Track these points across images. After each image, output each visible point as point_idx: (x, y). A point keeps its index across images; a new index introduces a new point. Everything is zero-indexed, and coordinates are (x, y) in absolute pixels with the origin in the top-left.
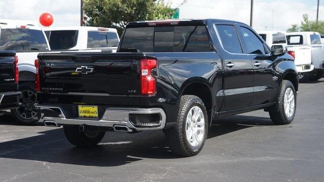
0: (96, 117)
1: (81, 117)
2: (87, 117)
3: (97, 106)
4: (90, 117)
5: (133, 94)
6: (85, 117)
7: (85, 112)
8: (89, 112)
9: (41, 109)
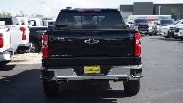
0: (98, 74)
1: (86, 74)
2: (91, 74)
3: (100, 66)
4: (93, 74)
5: (129, 56)
6: (89, 74)
7: (89, 70)
8: (92, 70)
9: (50, 70)
